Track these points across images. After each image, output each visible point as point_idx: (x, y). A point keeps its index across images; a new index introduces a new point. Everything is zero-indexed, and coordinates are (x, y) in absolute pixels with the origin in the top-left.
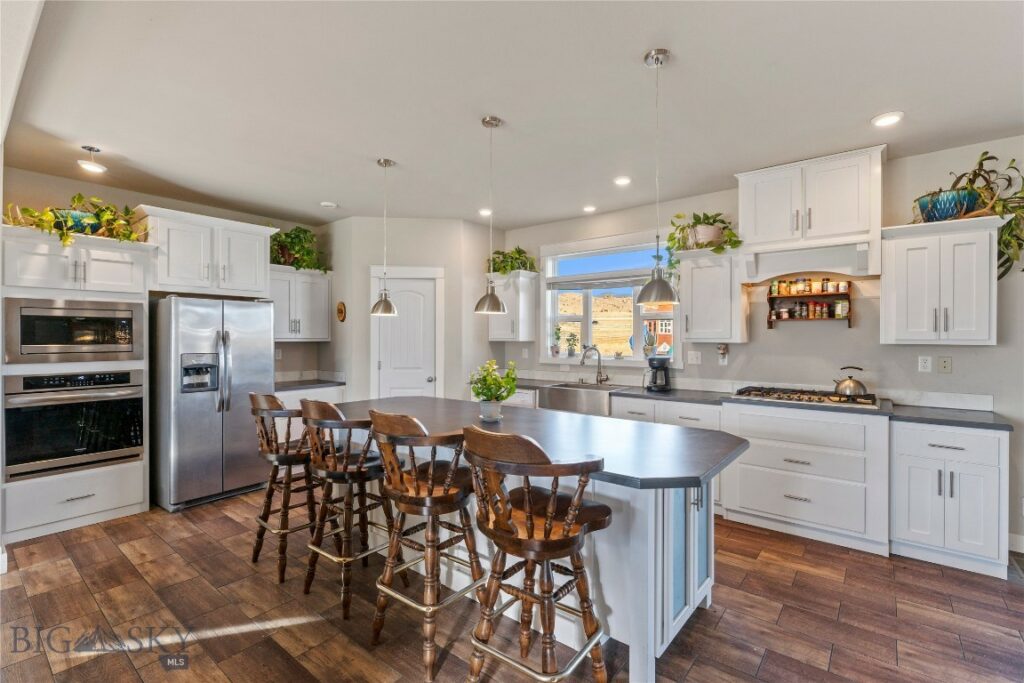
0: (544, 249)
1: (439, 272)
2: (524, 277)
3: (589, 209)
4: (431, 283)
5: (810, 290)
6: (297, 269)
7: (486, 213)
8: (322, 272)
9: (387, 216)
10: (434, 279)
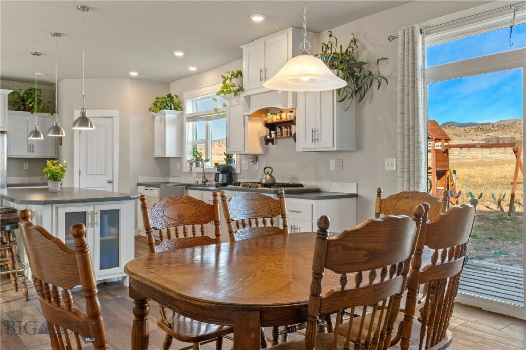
0: (186, 94)
1: (115, 113)
2: (170, 115)
3: (193, 69)
4: (109, 120)
5: (281, 119)
6: (32, 113)
7: (134, 74)
8: (50, 114)
9: (85, 78)
10: (112, 117)
